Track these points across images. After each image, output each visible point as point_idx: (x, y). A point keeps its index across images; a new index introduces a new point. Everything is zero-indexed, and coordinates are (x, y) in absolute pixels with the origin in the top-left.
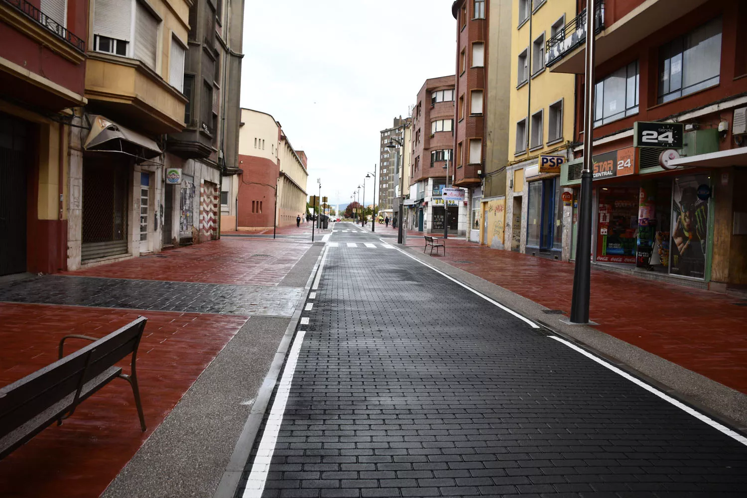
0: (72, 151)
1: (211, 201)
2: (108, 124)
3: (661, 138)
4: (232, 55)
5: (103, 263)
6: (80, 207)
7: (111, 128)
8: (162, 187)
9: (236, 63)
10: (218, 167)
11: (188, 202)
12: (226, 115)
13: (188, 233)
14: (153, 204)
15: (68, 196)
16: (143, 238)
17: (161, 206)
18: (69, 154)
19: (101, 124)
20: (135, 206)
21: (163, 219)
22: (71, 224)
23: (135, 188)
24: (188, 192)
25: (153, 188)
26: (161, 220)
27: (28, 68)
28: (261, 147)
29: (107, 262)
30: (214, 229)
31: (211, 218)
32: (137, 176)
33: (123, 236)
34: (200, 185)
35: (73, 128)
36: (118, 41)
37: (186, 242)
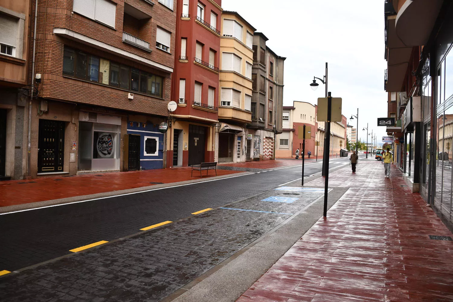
0: (216, 133)
1: (270, 145)
2: (225, 125)
3: (386, 123)
4: (279, 86)
5: (224, 163)
6: (218, 148)
7: (226, 126)
8: (246, 140)
9: (281, 89)
10: (273, 131)
11: (257, 145)
12: (277, 110)
13: (257, 156)
14: (242, 146)
15: (215, 145)
16: (238, 157)
17: (245, 147)
18: (215, 134)
19: (223, 125)
20: (235, 147)
21: (246, 151)
22: (215, 152)
23: (235, 142)
24: (257, 142)
25: (242, 141)
26: (245, 152)
27: (205, 118)
28: (304, 118)
29: (226, 163)
30: (272, 156)
31: (270, 151)
32: (236, 138)
33: (231, 156)
34: (264, 139)
35: (216, 127)
36: (228, 102)
37: (256, 160)
